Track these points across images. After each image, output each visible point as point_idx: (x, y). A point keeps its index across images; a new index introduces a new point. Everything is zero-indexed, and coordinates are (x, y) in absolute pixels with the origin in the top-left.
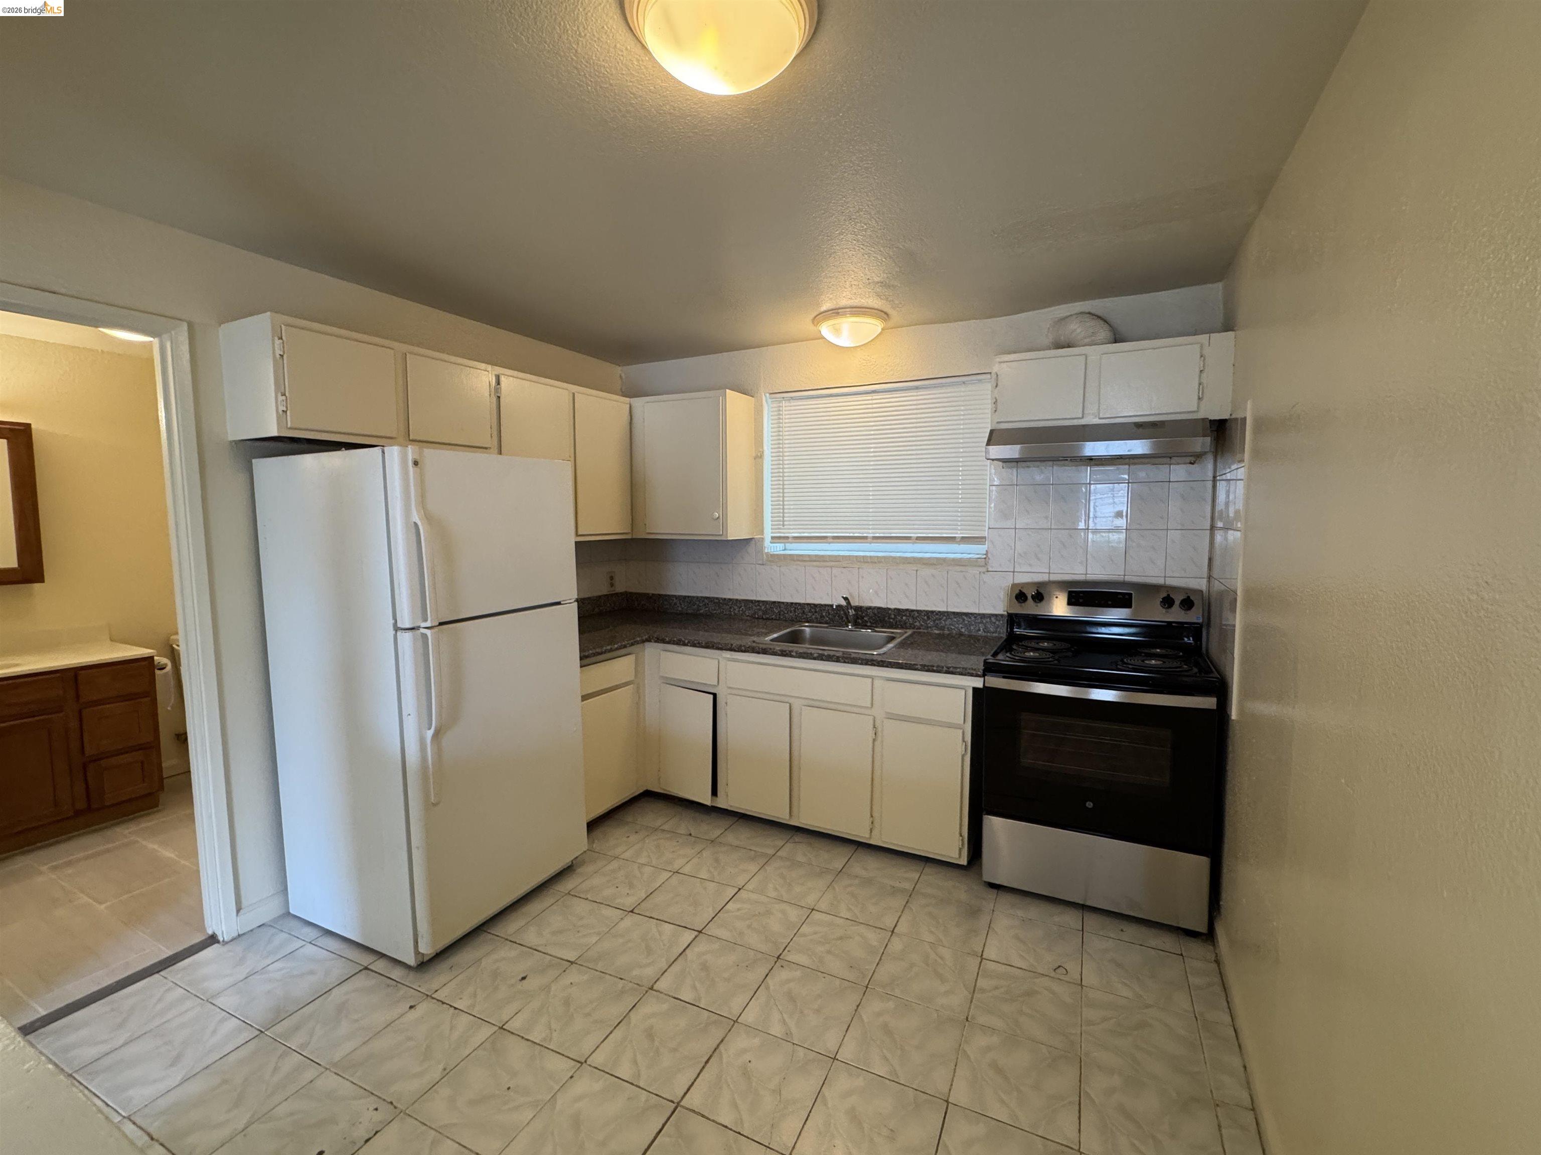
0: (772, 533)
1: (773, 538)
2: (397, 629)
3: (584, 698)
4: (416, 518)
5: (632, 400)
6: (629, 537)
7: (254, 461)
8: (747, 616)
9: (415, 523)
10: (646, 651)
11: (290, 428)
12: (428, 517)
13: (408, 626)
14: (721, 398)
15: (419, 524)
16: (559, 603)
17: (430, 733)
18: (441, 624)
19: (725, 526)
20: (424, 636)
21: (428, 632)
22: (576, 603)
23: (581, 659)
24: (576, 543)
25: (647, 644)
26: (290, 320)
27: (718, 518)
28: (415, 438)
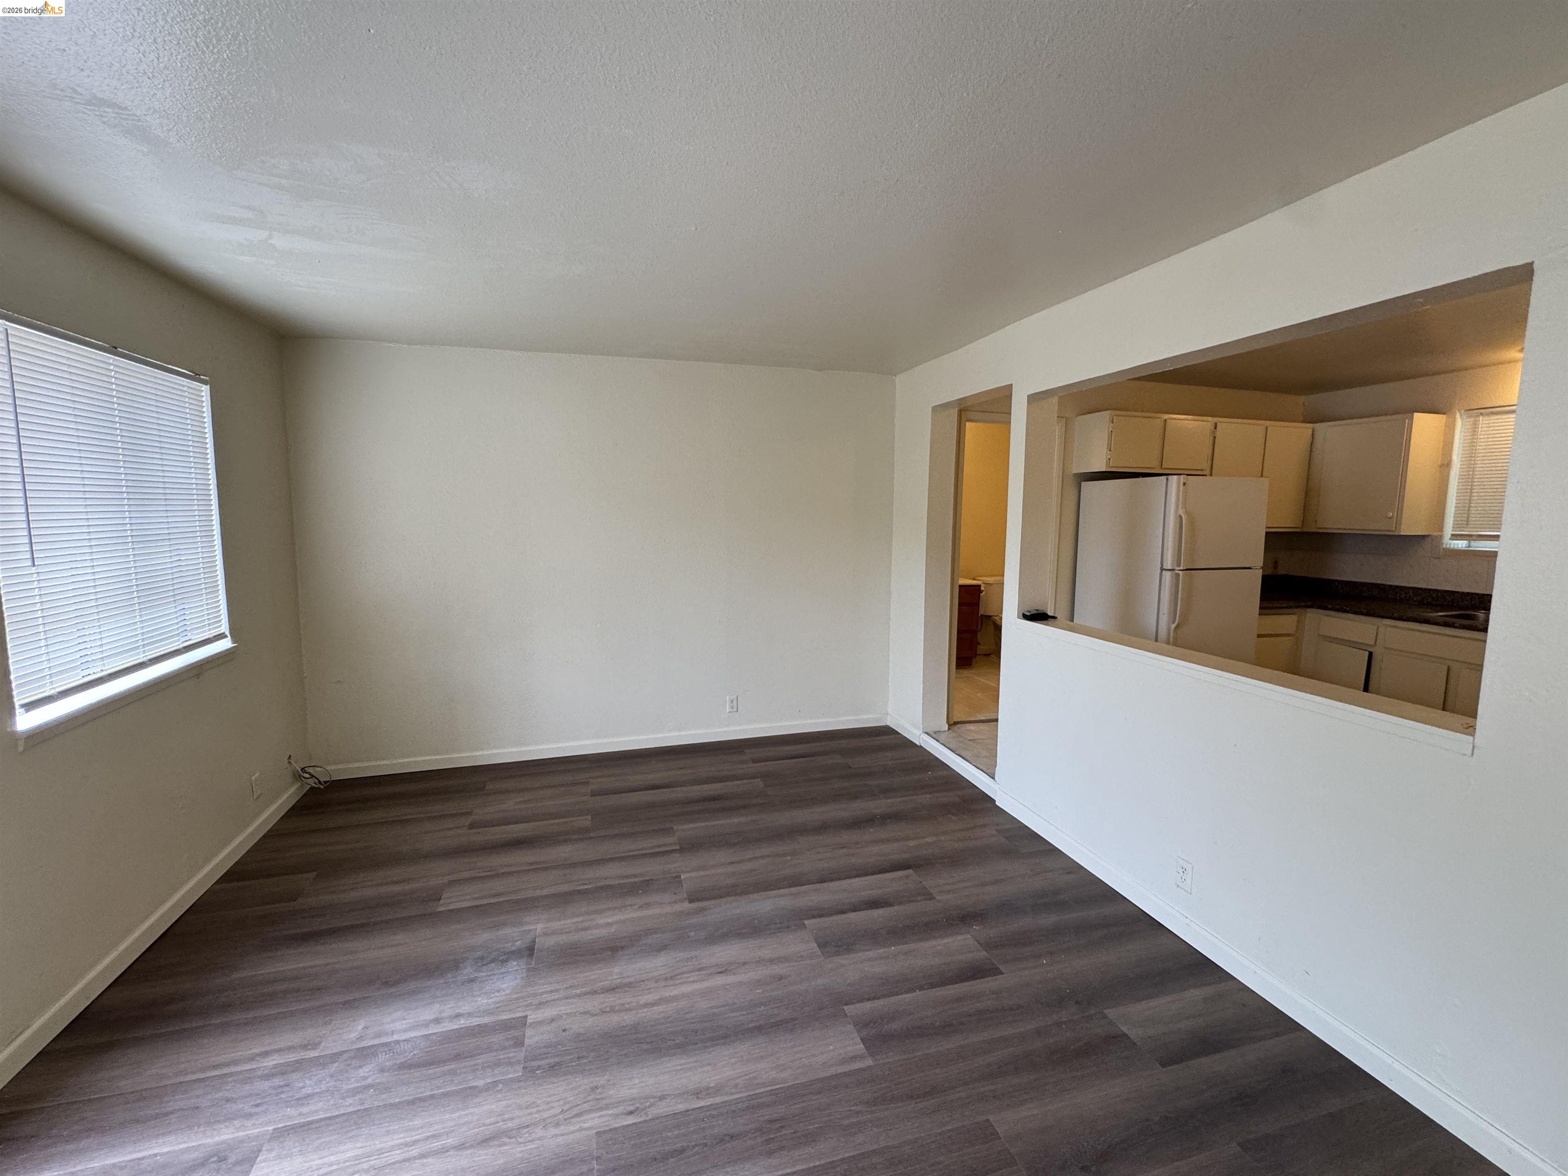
0: (1452, 531)
1: (1452, 535)
2: (1162, 569)
3: (1259, 636)
4: (1181, 512)
5: (1315, 425)
6: (1298, 530)
7: (1082, 483)
8: (1415, 601)
9: (1180, 515)
10: (1308, 615)
11: (1111, 467)
12: (1186, 512)
13: (1169, 568)
14: (1407, 421)
15: (1183, 515)
16: (1250, 568)
17: (1173, 626)
18: (1187, 570)
19: (1399, 523)
20: (1178, 575)
21: (1181, 573)
22: (1262, 570)
23: (1261, 608)
24: (1267, 533)
25: (1309, 610)
26: (1117, 412)
27: (1392, 516)
28: (1166, 467)
